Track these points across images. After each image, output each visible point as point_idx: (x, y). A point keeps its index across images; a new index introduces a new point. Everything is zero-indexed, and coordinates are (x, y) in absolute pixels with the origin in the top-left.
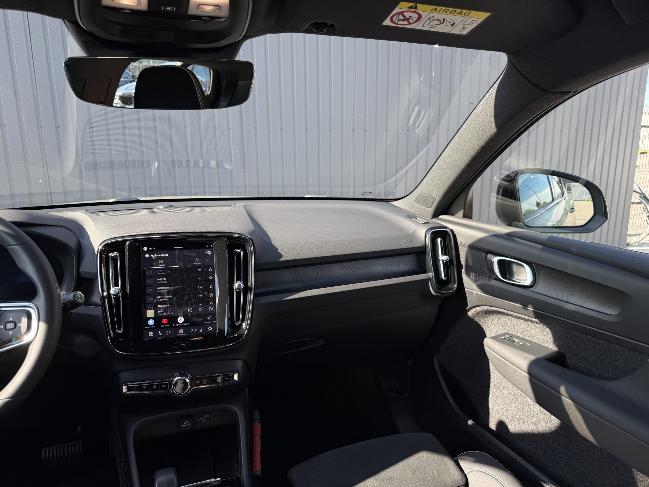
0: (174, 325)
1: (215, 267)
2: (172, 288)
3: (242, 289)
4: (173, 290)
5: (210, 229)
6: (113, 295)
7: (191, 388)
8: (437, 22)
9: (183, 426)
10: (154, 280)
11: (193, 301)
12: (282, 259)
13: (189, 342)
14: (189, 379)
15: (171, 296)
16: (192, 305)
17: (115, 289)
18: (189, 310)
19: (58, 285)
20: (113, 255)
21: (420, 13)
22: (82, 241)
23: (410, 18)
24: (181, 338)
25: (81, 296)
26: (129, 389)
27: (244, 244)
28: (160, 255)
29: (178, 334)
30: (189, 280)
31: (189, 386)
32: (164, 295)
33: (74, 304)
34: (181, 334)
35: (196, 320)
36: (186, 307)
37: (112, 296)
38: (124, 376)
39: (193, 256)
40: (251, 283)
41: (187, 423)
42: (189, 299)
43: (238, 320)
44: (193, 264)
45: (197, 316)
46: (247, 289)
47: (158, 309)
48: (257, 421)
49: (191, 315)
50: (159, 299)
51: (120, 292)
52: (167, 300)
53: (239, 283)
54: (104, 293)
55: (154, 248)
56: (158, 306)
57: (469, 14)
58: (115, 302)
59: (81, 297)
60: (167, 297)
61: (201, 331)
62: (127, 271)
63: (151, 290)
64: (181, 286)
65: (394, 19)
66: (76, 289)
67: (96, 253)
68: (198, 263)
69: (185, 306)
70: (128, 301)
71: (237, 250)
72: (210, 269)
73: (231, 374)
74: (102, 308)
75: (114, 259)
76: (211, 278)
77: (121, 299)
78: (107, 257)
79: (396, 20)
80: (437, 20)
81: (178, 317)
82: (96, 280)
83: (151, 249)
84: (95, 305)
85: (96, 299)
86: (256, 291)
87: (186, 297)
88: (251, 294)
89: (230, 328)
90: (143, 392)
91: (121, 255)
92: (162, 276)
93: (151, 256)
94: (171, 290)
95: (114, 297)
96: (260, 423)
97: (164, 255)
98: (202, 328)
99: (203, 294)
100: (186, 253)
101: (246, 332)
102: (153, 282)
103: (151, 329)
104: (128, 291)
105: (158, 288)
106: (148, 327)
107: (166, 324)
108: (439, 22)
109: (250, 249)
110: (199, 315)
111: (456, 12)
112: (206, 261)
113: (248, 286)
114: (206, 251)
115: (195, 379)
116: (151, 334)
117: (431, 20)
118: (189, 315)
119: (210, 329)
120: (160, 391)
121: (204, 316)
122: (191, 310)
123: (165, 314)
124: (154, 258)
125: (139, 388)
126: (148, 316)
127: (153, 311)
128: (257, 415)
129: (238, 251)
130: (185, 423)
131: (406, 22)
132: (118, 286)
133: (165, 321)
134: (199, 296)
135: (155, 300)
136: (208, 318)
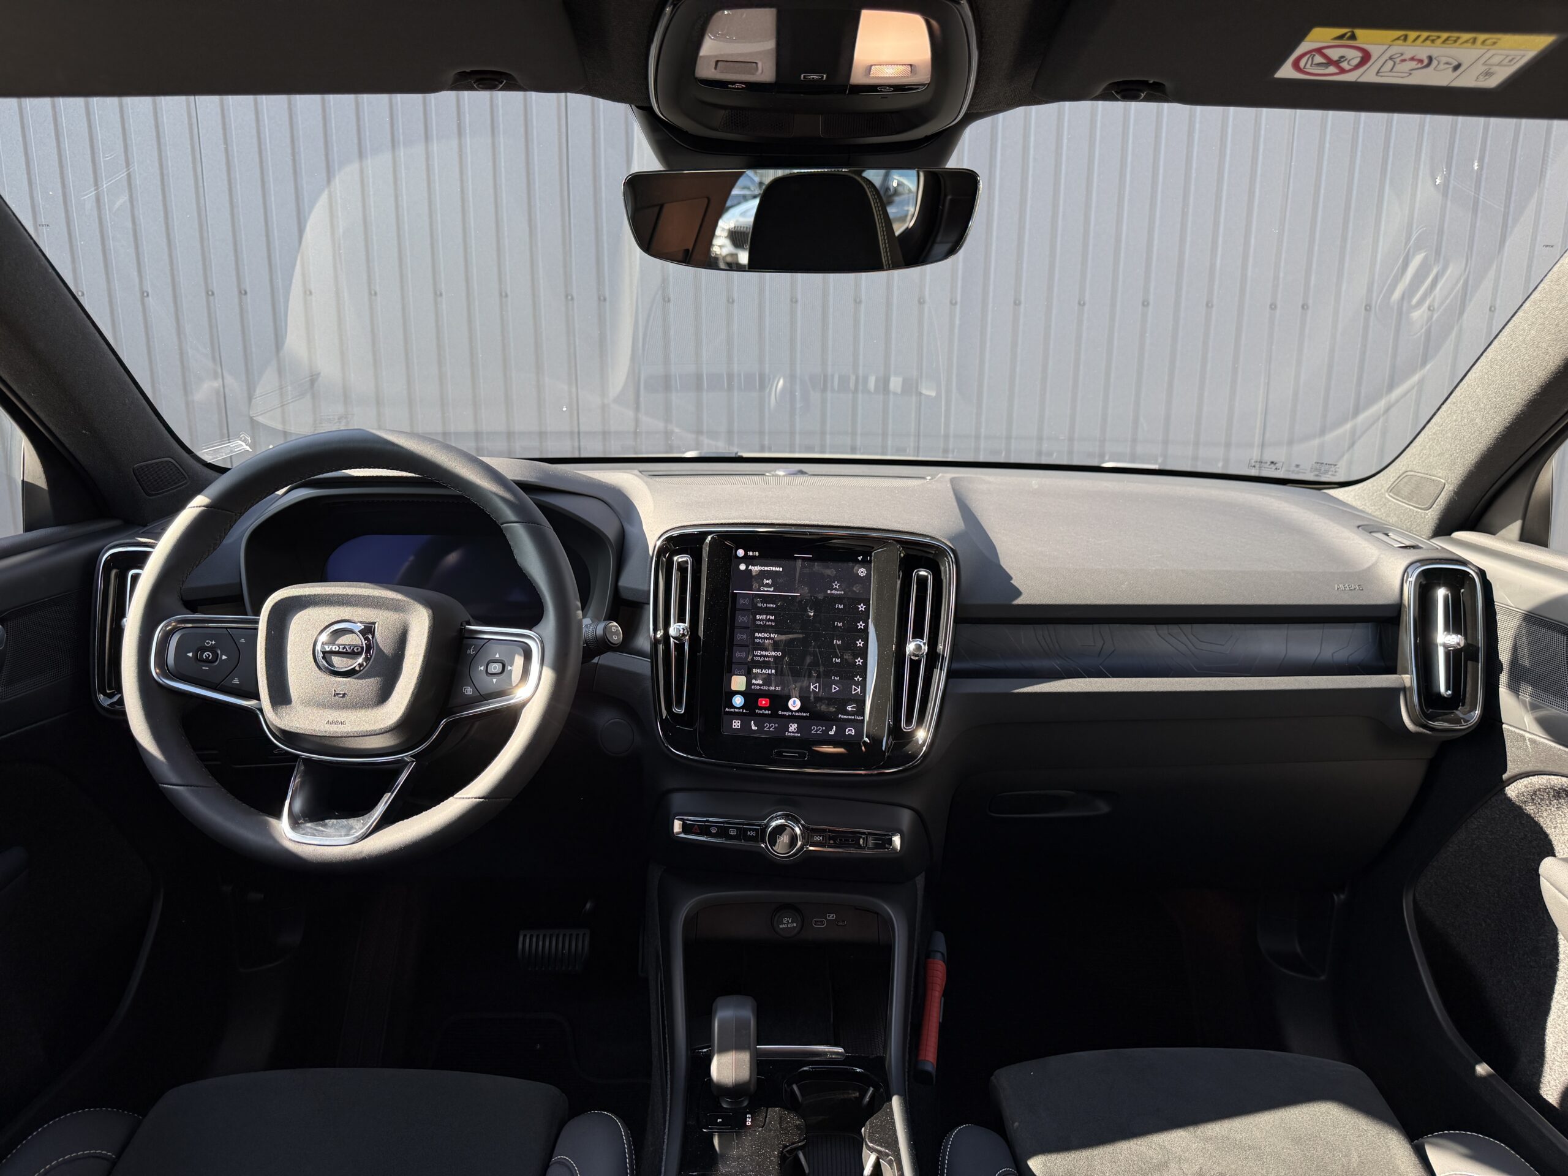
0: (780, 713)
1: (871, 602)
2: (783, 637)
3: (923, 656)
4: (786, 641)
5: (869, 523)
6: (672, 637)
7: (802, 847)
8: (1413, 64)
9: (781, 926)
10: (751, 617)
11: (822, 669)
12: (1019, 601)
13: (806, 752)
14: (800, 829)
15: (779, 654)
16: (818, 677)
17: (678, 627)
18: (812, 687)
19: (579, 604)
20: (680, 560)
21: (1365, 48)
22: (627, 527)
23: (1342, 60)
24: (793, 739)
25: (617, 630)
26: (686, 828)
27: (938, 560)
28: (766, 568)
29: (786, 733)
30: (818, 625)
31: (799, 843)
32: (766, 650)
33: (602, 645)
34: (793, 732)
35: (823, 708)
36: (806, 679)
37: (672, 640)
38: (678, 800)
39: (829, 576)
40: (944, 647)
41: (788, 923)
42: (815, 664)
43: (909, 721)
44: (829, 592)
45: (827, 702)
46: (933, 657)
47: (753, 676)
48: (939, 955)
49: (815, 697)
50: (757, 656)
51: (686, 634)
52: (772, 660)
53: (918, 643)
54: (659, 632)
55: (757, 554)
56: (754, 670)
57: (1494, 43)
58: (676, 653)
59: (616, 633)
60: (773, 653)
61: (832, 733)
62: (703, 594)
63: (744, 637)
64: (801, 636)
65: (1302, 64)
66: (611, 617)
67: (651, 553)
68: (838, 592)
69: (804, 677)
70: (699, 653)
71: (920, 571)
72: (862, 607)
73: (885, 835)
74: (652, 662)
75: (682, 568)
76: (861, 625)
77: (686, 647)
78: (670, 562)
79: (1308, 66)
80: (1412, 59)
81: (789, 698)
82: (646, 606)
83: (750, 553)
84: (640, 653)
85: (643, 642)
86: (955, 666)
87: (808, 660)
88: (941, 669)
89: (891, 737)
90: (709, 839)
91: (695, 563)
92: (767, 611)
93: (750, 567)
94: (781, 641)
95: (675, 643)
96: (944, 962)
97: (774, 569)
98: (834, 727)
99: (841, 658)
100: (816, 568)
101: (924, 748)
102: (748, 620)
103: (736, 715)
104: (701, 634)
105: (757, 634)
106: (732, 710)
107: (765, 708)
108: (1418, 64)
109: (949, 570)
110: (831, 700)
111: (1460, 41)
112: (854, 589)
113: (938, 651)
114: (856, 568)
115: (813, 830)
116: (736, 724)
117: (1398, 60)
118: (812, 696)
119: (850, 731)
120: (743, 843)
121: (840, 702)
122: (816, 687)
123: (766, 688)
124: (754, 574)
125: (704, 830)
126: (734, 687)
127: (744, 679)
128: (940, 943)
129: (923, 573)
130: (785, 922)
131: (1332, 69)
132: (685, 623)
133: (764, 702)
134: (834, 659)
135: (750, 658)
136: (849, 708)
